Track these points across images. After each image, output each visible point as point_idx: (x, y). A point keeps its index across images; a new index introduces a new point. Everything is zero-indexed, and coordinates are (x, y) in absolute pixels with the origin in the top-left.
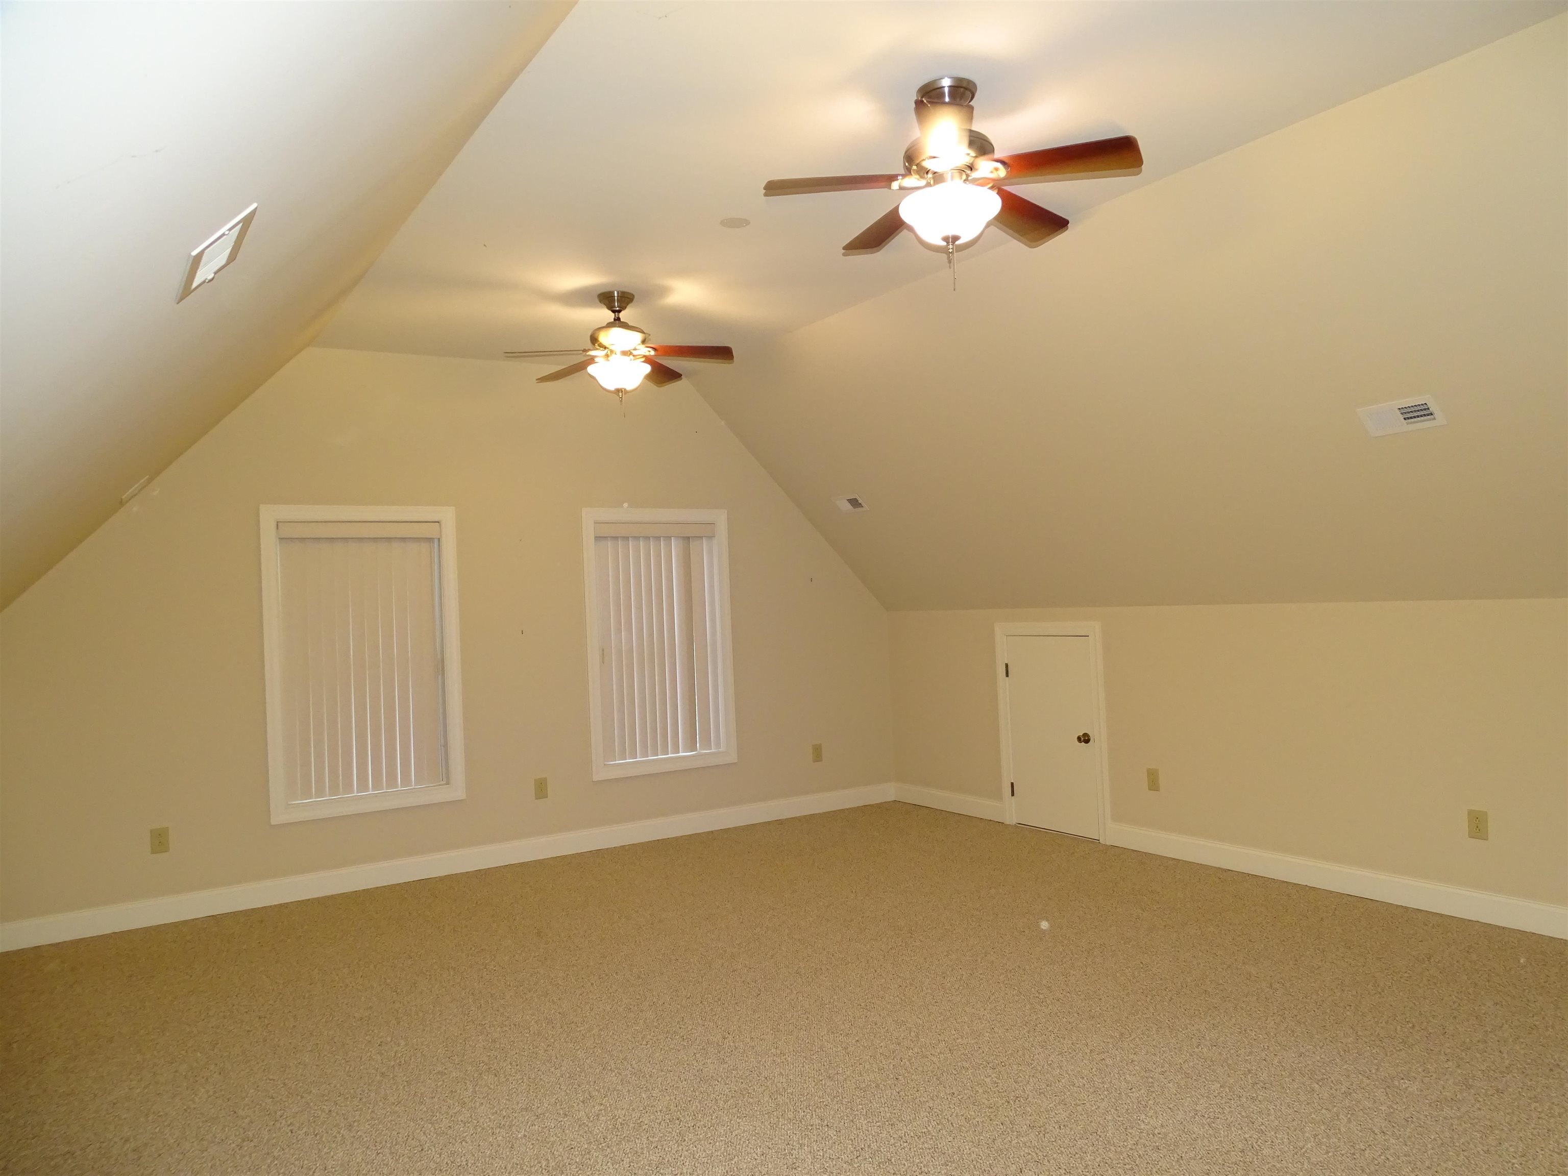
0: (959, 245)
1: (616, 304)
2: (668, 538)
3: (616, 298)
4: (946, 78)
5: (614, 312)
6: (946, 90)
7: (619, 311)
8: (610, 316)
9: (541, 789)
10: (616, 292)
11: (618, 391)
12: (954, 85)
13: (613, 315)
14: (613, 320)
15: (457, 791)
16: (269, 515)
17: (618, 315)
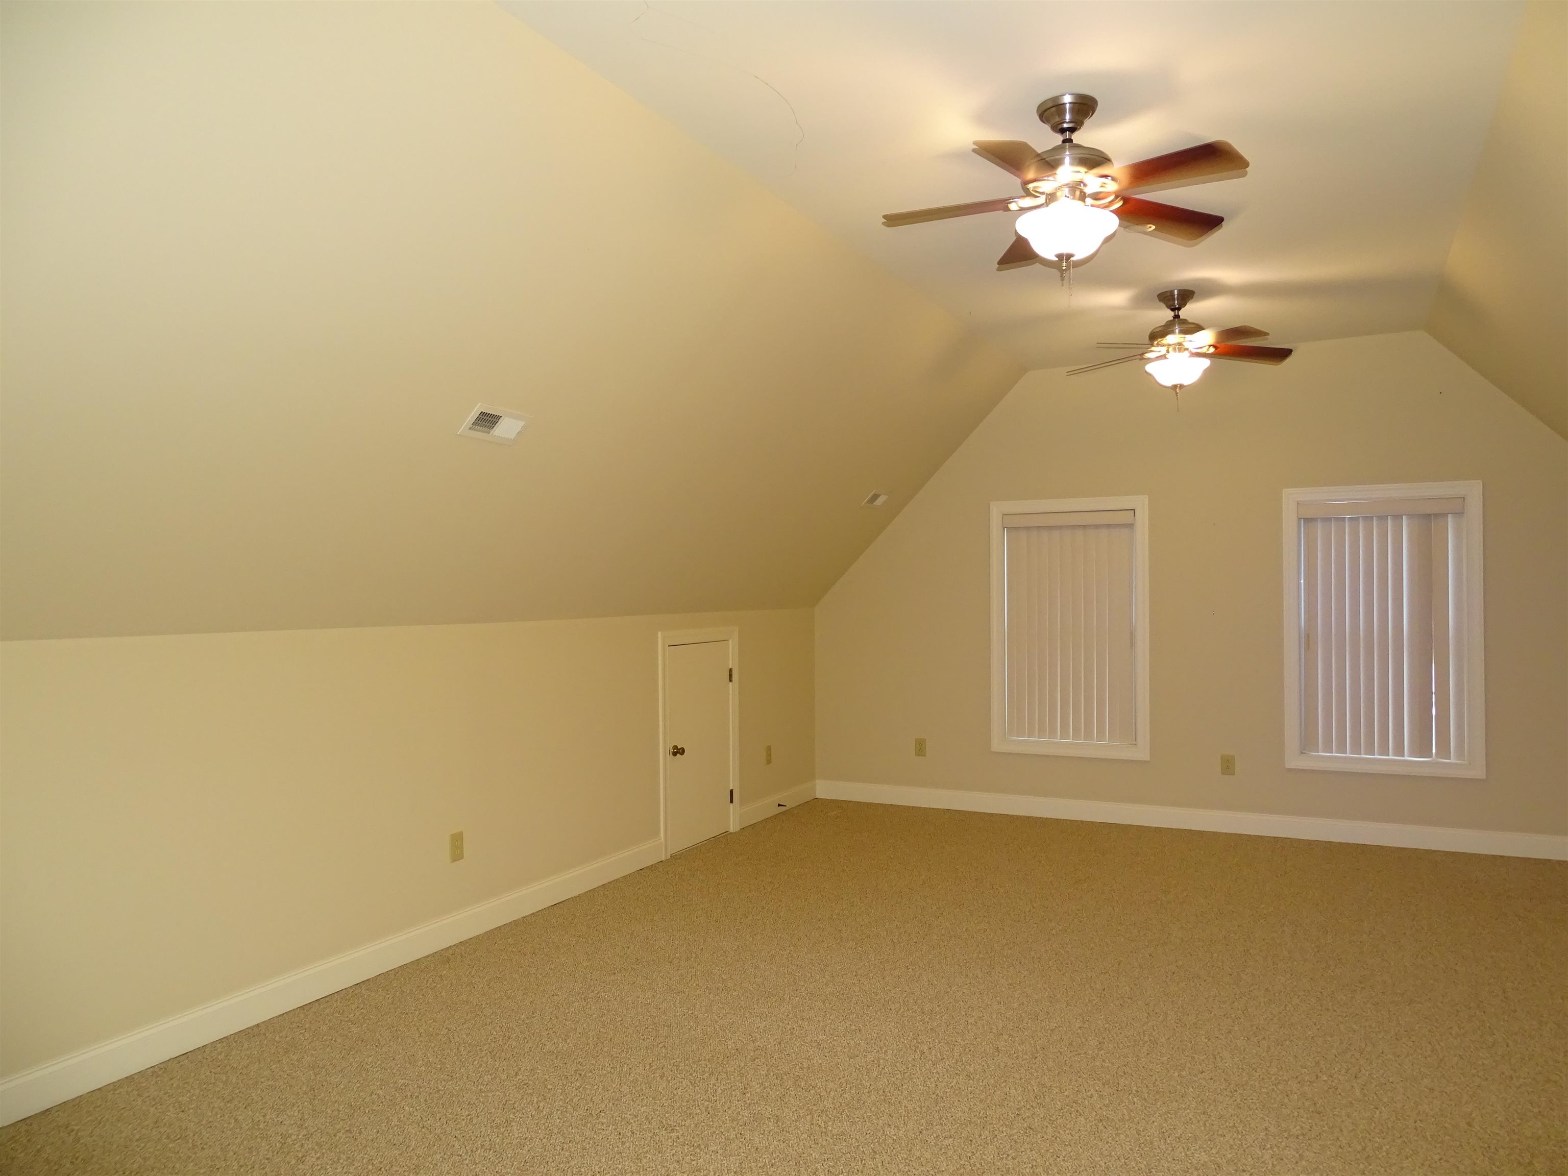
0: (1074, 262)
1: (1176, 302)
2: (1398, 517)
3: (1176, 296)
4: (1067, 95)
5: (1173, 310)
6: (1068, 106)
7: (1179, 309)
8: (1170, 315)
9: (1228, 766)
10: (1176, 291)
11: (1175, 387)
12: (1072, 101)
13: (1172, 314)
14: (1172, 319)
15: (1142, 753)
16: (997, 510)
17: (1178, 313)
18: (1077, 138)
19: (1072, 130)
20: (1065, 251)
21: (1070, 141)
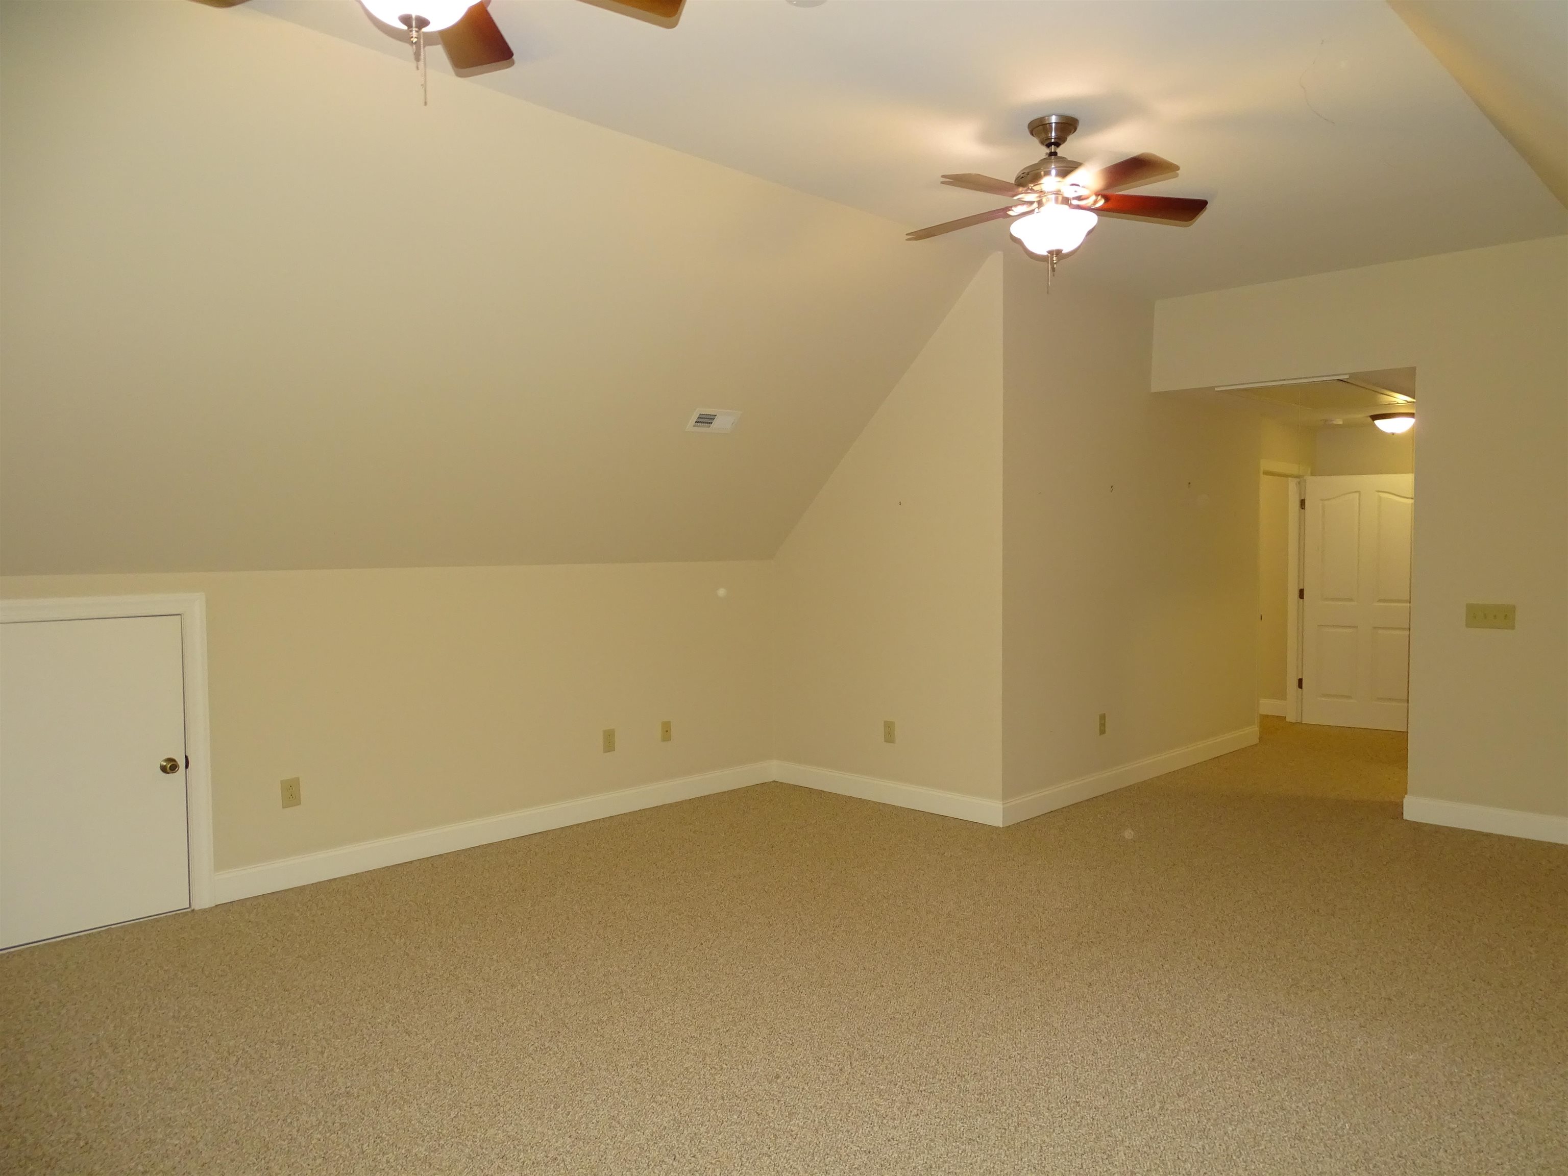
4: (1053, 116)
6: (1054, 125)
12: (1057, 121)
18: (1061, 151)
19: (1057, 144)
20: (1054, 247)
21: (1055, 154)
